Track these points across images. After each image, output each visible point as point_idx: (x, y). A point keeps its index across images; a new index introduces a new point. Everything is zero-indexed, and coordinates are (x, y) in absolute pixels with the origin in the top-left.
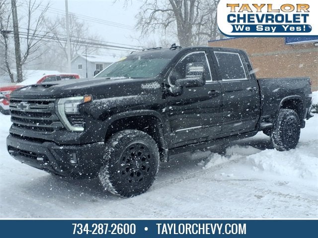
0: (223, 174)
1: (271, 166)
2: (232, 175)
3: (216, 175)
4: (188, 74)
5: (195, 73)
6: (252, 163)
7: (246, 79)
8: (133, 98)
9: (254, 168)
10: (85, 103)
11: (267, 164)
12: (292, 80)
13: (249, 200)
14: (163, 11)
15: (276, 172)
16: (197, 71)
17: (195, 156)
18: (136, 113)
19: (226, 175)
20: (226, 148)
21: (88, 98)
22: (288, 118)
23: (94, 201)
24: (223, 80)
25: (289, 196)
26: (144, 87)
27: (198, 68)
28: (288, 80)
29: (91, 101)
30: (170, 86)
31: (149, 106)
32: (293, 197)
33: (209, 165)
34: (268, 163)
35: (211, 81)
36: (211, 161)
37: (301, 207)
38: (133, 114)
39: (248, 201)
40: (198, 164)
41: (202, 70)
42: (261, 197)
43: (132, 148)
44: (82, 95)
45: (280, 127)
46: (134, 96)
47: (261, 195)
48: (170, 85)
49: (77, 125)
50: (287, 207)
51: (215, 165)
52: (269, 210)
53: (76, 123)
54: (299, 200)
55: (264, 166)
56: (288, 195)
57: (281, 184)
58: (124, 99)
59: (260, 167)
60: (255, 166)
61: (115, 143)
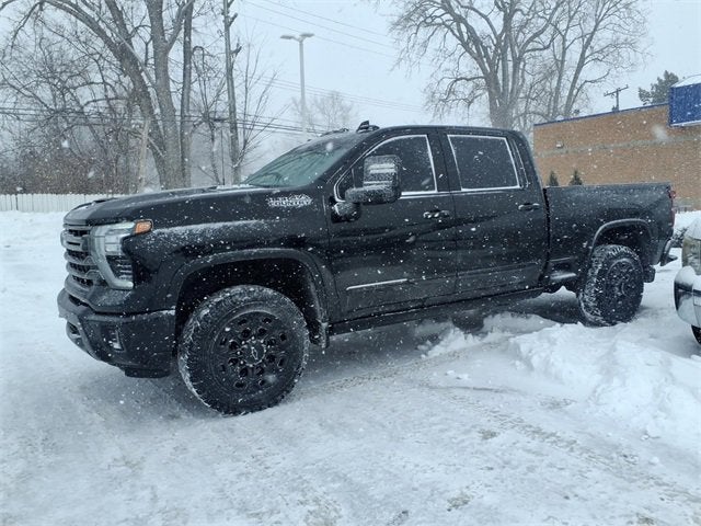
0: (449, 372)
1: (548, 362)
2: (465, 377)
3: (435, 374)
4: (367, 179)
5: (378, 177)
6: (515, 353)
7: (518, 187)
8: (245, 225)
9: (518, 363)
10: (138, 234)
11: (540, 357)
12: (627, 189)
13: (463, 441)
14: (468, 80)
15: (556, 378)
16: (382, 171)
17: (419, 330)
18: (250, 255)
19: (455, 376)
20: (486, 316)
21: (144, 226)
22: (616, 262)
23: (173, 417)
24: (463, 190)
25: (554, 438)
26: (273, 203)
27: (384, 165)
28: (616, 189)
29: (149, 231)
30: (336, 202)
31: (281, 240)
32: (562, 441)
33: (438, 350)
34: (543, 355)
35: (435, 192)
36: (442, 343)
37: (563, 473)
38: (243, 256)
39: (458, 443)
40: (419, 347)
41: (393, 171)
42: (493, 435)
43: (244, 321)
44: (130, 219)
45: (595, 280)
46: (249, 222)
47: (495, 430)
48: (337, 200)
49: (124, 276)
50: (531, 469)
51: (449, 350)
52: (489, 473)
53: (122, 274)
54: (572, 450)
55: (535, 361)
56: (553, 435)
57: (555, 405)
58: (224, 227)
59: (528, 362)
60: (521, 359)
61: (206, 312)
